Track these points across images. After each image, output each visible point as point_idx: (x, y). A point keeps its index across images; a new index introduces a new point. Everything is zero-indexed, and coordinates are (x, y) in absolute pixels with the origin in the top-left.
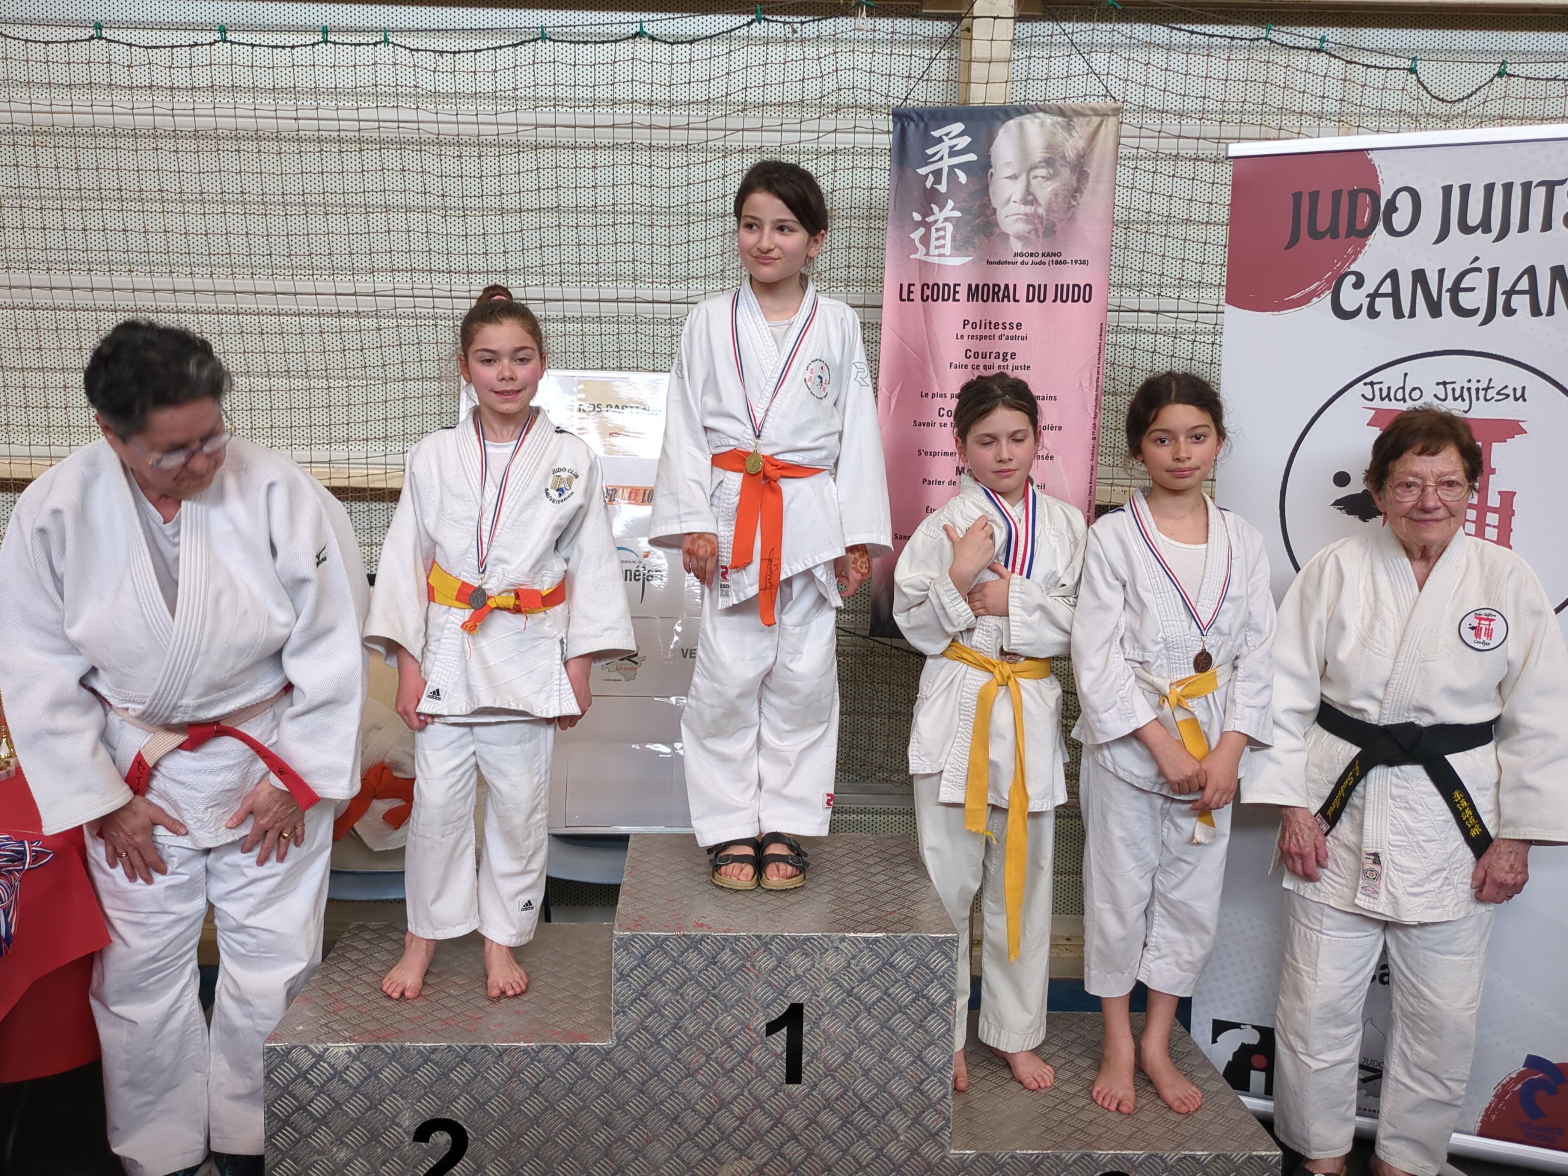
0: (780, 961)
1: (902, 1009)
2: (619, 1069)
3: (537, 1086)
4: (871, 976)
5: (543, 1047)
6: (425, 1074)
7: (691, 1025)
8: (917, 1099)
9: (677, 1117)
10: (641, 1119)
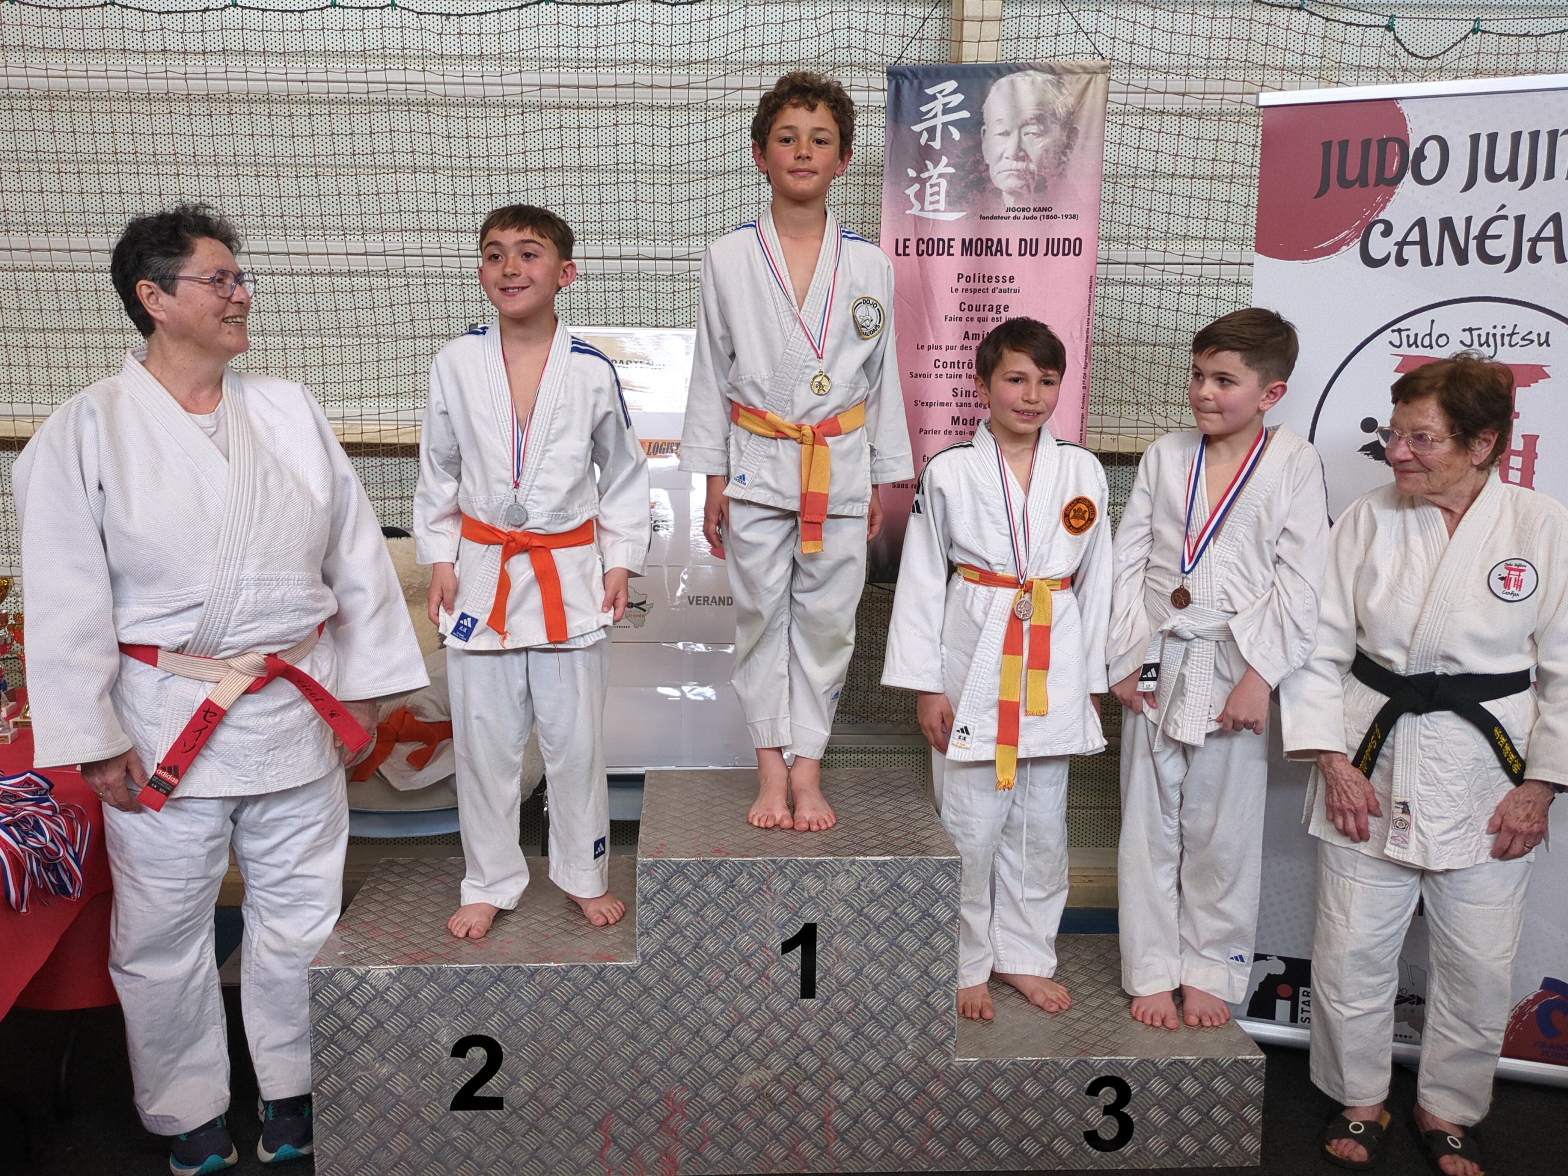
0: (794, 883)
1: (909, 928)
2: (644, 987)
3: (567, 1003)
4: (880, 897)
5: (573, 967)
6: (462, 993)
7: (711, 945)
8: (924, 1011)
9: (699, 1031)
10: (665, 1033)
